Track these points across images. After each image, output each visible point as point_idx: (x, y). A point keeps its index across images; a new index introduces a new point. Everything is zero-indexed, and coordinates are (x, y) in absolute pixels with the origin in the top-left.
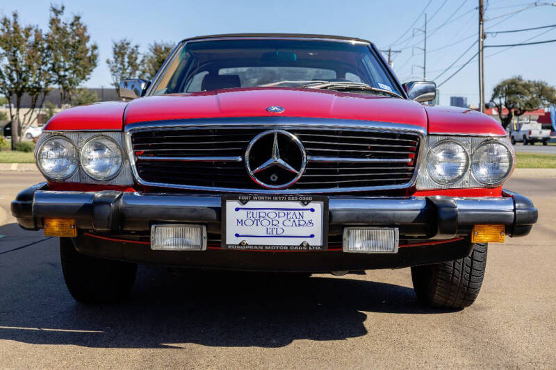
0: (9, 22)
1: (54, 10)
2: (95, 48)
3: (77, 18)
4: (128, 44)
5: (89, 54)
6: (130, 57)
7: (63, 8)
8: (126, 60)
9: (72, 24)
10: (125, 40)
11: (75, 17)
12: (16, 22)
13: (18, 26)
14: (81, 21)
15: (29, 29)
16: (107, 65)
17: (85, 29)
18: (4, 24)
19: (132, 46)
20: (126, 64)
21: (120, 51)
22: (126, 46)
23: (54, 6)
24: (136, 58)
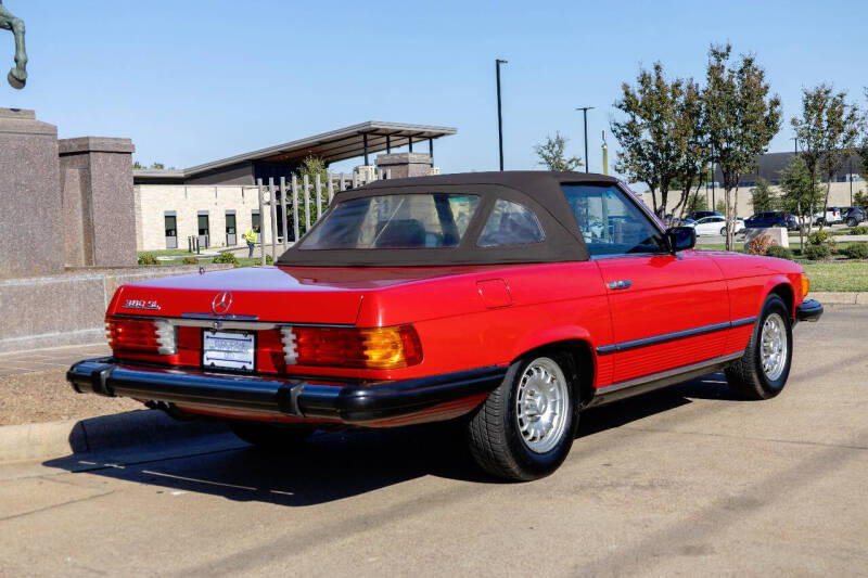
0: (650, 78)
1: (715, 53)
2: (776, 103)
3: (749, 62)
4: (827, 92)
5: (767, 113)
6: (831, 112)
7: (729, 49)
8: (825, 118)
9: (741, 71)
10: (823, 86)
11: (745, 61)
12: (659, 78)
13: (663, 83)
14: (754, 64)
15: (677, 85)
16: (793, 127)
17: (761, 77)
18: (642, 82)
19: (834, 93)
20: (825, 125)
21: (814, 104)
22: (824, 96)
23: (715, 48)
24: (841, 114)
